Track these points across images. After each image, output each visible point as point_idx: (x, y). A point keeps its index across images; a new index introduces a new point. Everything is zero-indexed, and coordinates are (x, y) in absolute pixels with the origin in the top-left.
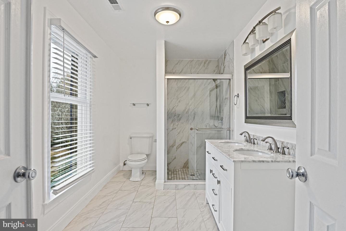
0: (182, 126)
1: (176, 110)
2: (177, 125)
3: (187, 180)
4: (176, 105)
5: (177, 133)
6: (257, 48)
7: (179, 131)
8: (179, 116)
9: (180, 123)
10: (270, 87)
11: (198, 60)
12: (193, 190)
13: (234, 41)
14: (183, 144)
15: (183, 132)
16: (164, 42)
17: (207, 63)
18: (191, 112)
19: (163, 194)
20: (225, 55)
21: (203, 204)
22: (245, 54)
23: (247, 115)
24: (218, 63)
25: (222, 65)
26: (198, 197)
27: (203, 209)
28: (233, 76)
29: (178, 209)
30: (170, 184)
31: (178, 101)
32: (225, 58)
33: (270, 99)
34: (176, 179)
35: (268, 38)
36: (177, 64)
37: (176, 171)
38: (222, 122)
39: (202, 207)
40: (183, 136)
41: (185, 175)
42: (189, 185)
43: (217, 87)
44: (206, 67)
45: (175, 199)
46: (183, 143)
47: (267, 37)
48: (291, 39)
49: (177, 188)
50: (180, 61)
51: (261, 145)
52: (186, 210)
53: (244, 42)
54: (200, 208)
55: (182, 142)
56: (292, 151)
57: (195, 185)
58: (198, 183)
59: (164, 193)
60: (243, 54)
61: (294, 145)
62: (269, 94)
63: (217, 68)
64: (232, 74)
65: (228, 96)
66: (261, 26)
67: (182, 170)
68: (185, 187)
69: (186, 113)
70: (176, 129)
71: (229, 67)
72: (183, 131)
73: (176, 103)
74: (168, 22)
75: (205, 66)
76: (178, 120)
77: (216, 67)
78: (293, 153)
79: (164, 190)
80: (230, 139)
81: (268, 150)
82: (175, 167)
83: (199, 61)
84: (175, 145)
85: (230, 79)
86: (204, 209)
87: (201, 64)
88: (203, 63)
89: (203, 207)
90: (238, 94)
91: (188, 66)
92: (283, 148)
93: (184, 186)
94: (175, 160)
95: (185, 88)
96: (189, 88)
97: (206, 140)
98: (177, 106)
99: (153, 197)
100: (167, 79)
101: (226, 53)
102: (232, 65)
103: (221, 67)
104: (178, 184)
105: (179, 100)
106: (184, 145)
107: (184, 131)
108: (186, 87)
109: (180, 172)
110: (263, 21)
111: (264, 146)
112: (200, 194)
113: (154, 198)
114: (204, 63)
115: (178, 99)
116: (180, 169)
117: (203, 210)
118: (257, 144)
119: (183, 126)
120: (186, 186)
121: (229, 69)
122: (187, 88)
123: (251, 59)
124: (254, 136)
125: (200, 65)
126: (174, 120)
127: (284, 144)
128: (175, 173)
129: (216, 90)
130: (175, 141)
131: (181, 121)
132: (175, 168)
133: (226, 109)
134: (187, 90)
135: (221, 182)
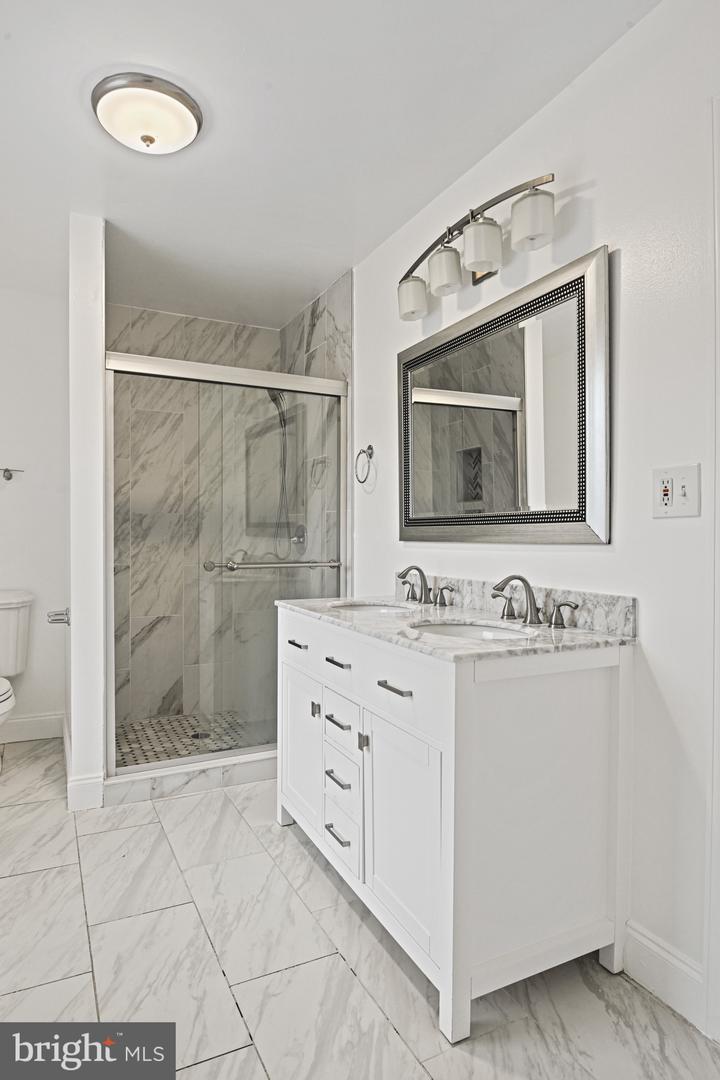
0: (152, 559)
1: (128, 500)
2: (133, 556)
3: (184, 756)
4: (131, 480)
5: (133, 584)
6: (449, 301)
7: (141, 577)
8: (141, 521)
9: (144, 550)
10: (433, 437)
11: (211, 323)
12: (219, 789)
13: (354, 270)
14: (158, 626)
15: (156, 582)
16: (103, 224)
17: (245, 335)
18: (190, 509)
19: (109, 824)
20: (315, 315)
21: (269, 830)
22: (409, 316)
23: (411, 516)
24: (283, 343)
25: (298, 349)
26: (244, 809)
27: (277, 847)
28: (349, 388)
29: (186, 870)
30: (127, 782)
31: (137, 467)
32: (313, 325)
33: (433, 473)
34: (141, 759)
35: (493, 271)
36: (133, 325)
37: (135, 731)
38: (303, 543)
39: (272, 842)
40: (158, 596)
41: (174, 737)
42: (204, 771)
43: (284, 421)
44: (240, 349)
45: (163, 835)
46: (159, 620)
47: (491, 264)
48: (583, 277)
49: (157, 792)
50: (144, 315)
51: (465, 605)
52: (218, 865)
53: (406, 277)
54: (266, 846)
55: (152, 617)
56: (585, 614)
57: (225, 769)
58: (235, 762)
59: (108, 819)
60: (405, 314)
61: (592, 598)
62: (431, 456)
63: (278, 358)
64: (346, 379)
65: (329, 451)
66: (482, 227)
67: (154, 721)
68: (187, 783)
69: (170, 512)
70: (131, 571)
71: (331, 356)
72: (159, 576)
73: (128, 473)
74: (148, 140)
75: (236, 347)
76: (137, 537)
77: (276, 355)
78: (589, 620)
79: (102, 807)
80: (339, 596)
81: (502, 618)
82: (128, 714)
83: (218, 324)
84: (126, 632)
85: (339, 397)
86: (282, 845)
87: (224, 336)
88: (230, 337)
89: (276, 843)
90: (370, 448)
91: (175, 337)
92: (559, 607)
93: (186, 778)
94: (126, 687)
95: (166, 419)
96: (178, 419)
97: (277, 603)
98: (135, 482)
99: (68, 845)
100: (116, 371)
101: (320, 309)
102: (347, 350)
103: (294, 355)
104: (162, 777)
105: (141, 461)
106: (160, 629)
107: (162, 576)
108: (170, 414)
109: (150, 732)
110: (487, 214)
111: (477, 607)
112: (248, 799)
113: (73, 846)
114: (233, 333)
115: (137, 458)
116: (145, 722)
117: (278, 852)
118: (452, 604)
119: (158, 558)
120: (190, 777)
121: (334, 362)
122: (171, 417)
123: (424, 332)
124: (439, 581)
125: (221, 340)
126: (121, 538)
127: (556, 597)
128: (131, 736)
129: (279, 430)
130: (128, 615)
131: (149, 541)
132: (125, 719)
133: (317, 500)
134: (173, 426)
135: (373, 742)
